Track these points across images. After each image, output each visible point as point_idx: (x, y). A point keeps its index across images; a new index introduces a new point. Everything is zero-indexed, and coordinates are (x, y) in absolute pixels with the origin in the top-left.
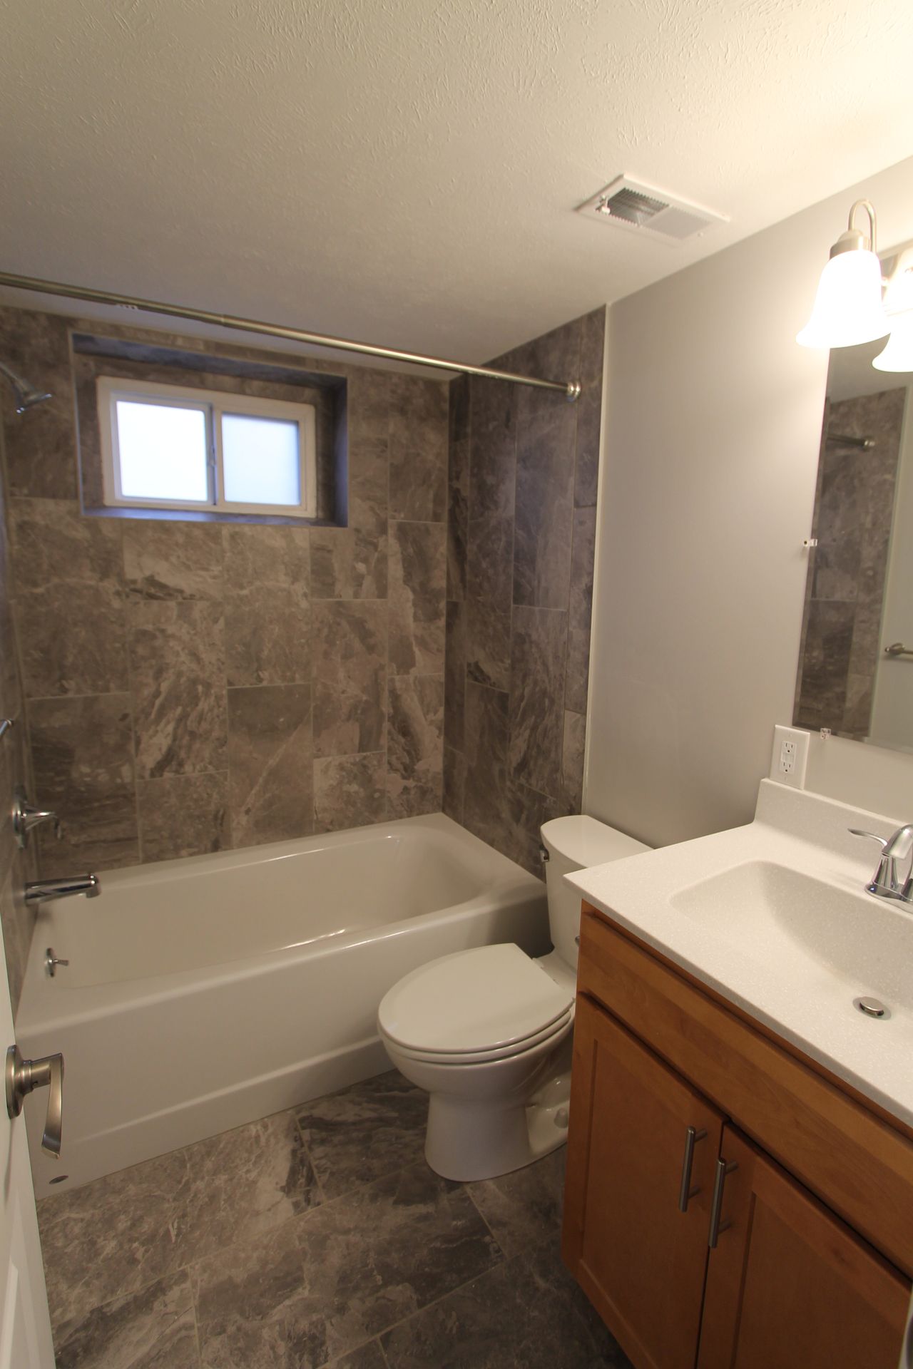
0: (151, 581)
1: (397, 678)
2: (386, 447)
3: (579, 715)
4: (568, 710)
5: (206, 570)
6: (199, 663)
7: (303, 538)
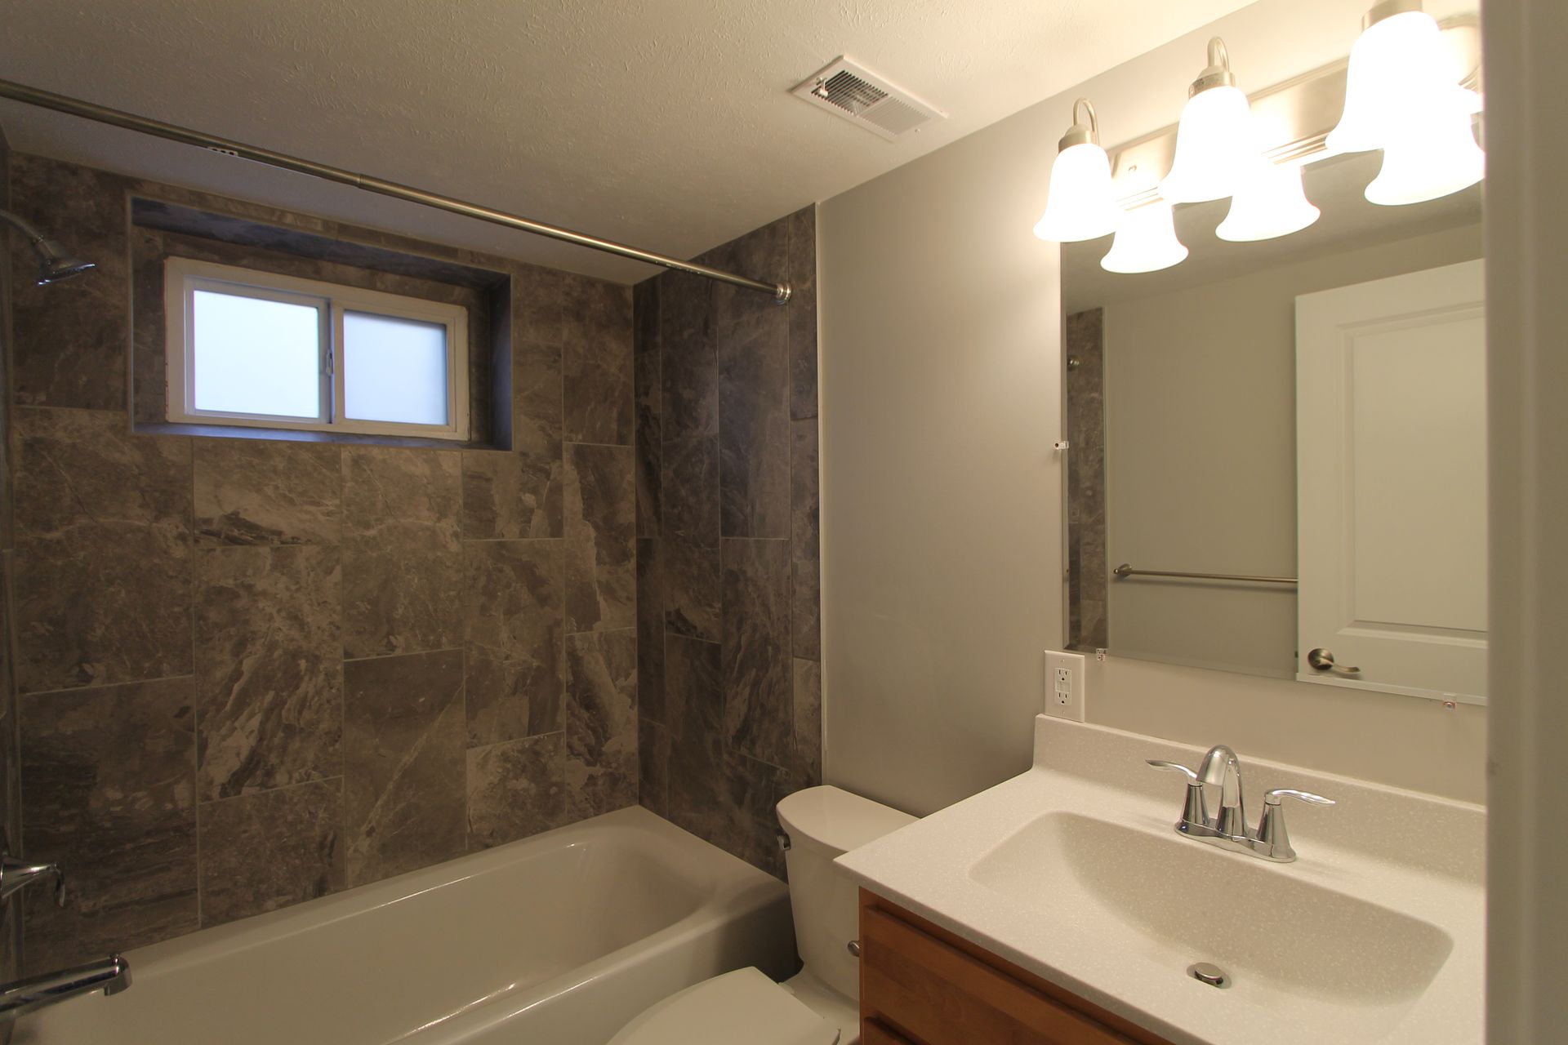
0: (234, 519)
1: (577, 635)
2: (560, 356)
3: (811, 662)
4: (797, 657)
5: (318, 504)
6: (302, 629)
7: (452, 465)
